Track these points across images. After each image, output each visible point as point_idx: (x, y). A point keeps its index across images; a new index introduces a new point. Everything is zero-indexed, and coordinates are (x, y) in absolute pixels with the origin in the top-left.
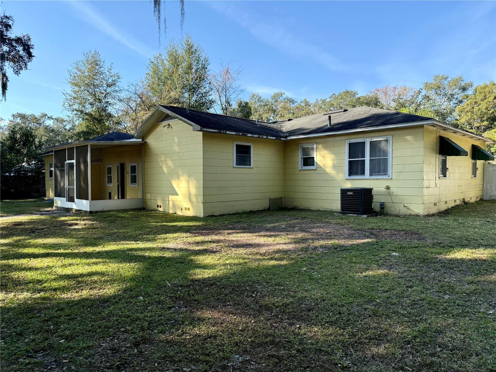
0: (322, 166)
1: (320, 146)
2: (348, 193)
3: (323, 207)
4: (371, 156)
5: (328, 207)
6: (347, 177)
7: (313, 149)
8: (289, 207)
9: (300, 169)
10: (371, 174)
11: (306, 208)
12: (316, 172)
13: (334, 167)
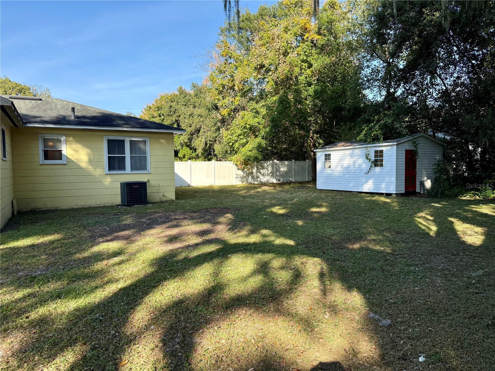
0: (75, 161)
1: (71, 139)
2: (134, 187)
3: (78, 205)
4: (131, 153)
5: (85, 204)
6: (107, 172)
7: (60, 141)
8: (23, 210)
9: (41, 163)
10: (132, 169)
11: (54, 208)
12: (66, 167)
13: (90, 162)
